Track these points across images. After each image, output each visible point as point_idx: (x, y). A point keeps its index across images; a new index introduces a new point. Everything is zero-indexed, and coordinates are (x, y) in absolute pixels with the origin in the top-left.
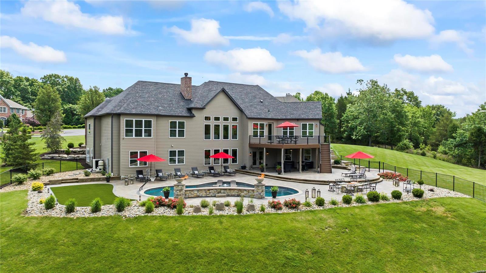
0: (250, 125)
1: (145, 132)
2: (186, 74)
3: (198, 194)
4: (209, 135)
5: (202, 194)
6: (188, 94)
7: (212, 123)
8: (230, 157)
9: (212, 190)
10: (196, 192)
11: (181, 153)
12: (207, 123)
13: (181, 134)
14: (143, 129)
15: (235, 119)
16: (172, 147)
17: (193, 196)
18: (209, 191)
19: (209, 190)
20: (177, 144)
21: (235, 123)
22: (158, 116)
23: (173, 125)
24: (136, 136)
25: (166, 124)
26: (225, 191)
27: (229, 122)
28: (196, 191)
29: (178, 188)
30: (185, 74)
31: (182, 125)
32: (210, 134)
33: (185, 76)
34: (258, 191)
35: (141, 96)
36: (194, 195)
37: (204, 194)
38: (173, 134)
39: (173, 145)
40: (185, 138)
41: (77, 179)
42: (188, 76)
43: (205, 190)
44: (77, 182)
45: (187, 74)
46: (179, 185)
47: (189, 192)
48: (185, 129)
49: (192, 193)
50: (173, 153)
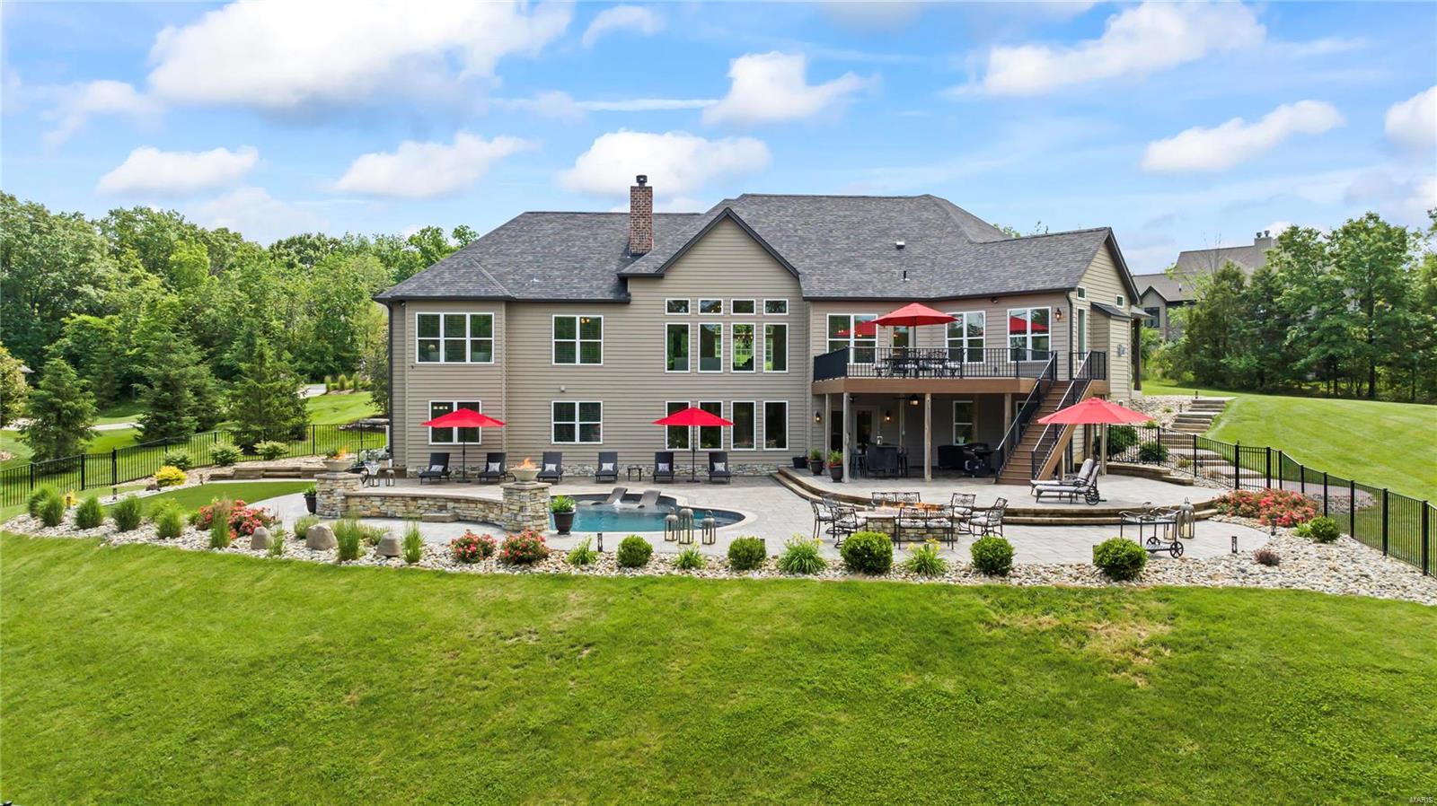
0: (820, 322)
1: (473, 349)
2: (642, 179)
3: (384, 508)
4: (682, 358)
5: (394, 509)
6: (642, 237)
7: (694, 321)
8: (726, 423)
9: (424, 498)
10: (379, 503)
11: (591, 411)
12: (678, 319)
13: (592, 354)
14: (468, 339)
15: (776, 306)
16: (563, 392)
17: (368, 513)
18: (415, 503)
19: (415, 498)
20: (578, 382)
21: (777, 319)
22: (511, 303)
23: (564, 328)
24: (447, 359)
25: (543, 327)
26: (456, 505)
27: (754, 317)
28: (378, 499)
29: (324, 486)
30: (638, 177)
31: (592, 329)
32: (686, 355)
33: (637, 185)
34: (511, 507)
35: (501, 250)
36: (374, 510)
37: (399, 508)
38: (564, 353)
39: (563, 388)
40: (602, 367)
41: (298, 469)
42: (646, 185)
43: (403, 497)
44: (299, 477)
45: (645, 177)
46: (326, 479)
47: (358, 500)
48: (602, 341)
49: (367, 503)
50: (564, 411)
